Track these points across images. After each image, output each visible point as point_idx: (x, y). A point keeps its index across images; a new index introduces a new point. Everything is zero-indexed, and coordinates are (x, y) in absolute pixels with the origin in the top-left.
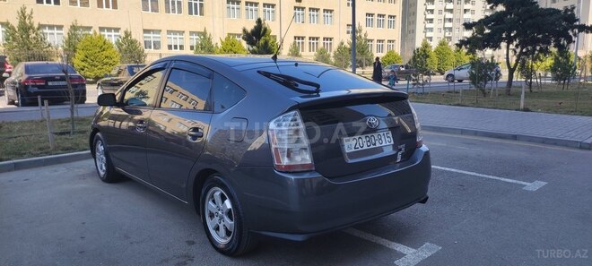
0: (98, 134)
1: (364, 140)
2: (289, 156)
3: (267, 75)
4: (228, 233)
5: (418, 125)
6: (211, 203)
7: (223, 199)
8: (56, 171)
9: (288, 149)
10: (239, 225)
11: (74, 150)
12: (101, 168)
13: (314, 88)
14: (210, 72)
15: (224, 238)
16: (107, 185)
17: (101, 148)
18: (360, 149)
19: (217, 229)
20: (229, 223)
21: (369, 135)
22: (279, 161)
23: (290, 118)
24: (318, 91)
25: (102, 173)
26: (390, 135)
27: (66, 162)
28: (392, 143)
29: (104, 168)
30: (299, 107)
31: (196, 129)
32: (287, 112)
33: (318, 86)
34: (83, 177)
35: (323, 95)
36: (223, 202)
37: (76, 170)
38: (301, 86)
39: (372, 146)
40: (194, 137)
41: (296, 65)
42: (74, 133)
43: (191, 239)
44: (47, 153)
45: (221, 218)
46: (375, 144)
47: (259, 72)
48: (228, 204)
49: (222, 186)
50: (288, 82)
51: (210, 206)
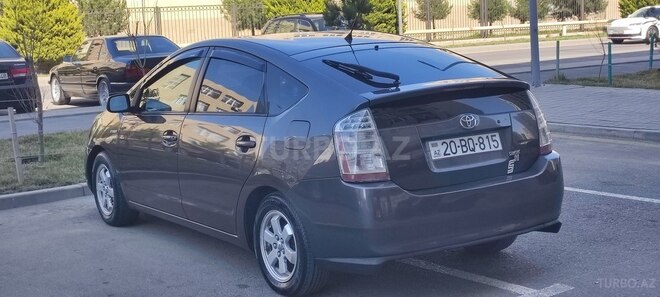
0: (101, 154)
1: (458, 144)
2: (359, 164)
3: (335, 65)
4: (290, 266)
5: (543, 124)
6: (267, 232)
7: (283, 223)
8: (35, 214)
9: (358, 156)
10: (302, 255)
11: (53, 184)
12: (106, 206)
13: (392, 81)
14: (262, 63)
15: (284, 275)
16: (115, 229)
17: (105, 175)
18: (452, 155)
19: (276, 265)
20: (291, 254)
21: (466, 138)
22: (346, 169)
23: (360, 119)
24: (397, 85)
25: (107, 213)
26: (497, 138)
27: (48, 202)
28: (500, 148)
29: (110, 205)
30: (371, 105)
31: (246, 138)
32: (355, 111)
33: (396, 78)
34: (78, 220)
35: (404, 89)
36: (282, 228)
37: (65, 212)
38: (376, 79)
39: (469, 152)
40: (244, 148)
41: (377, 48)
42: (44, 160)
43: (242, 283)
44: (15, 189)
45: (281, 249)
46: (474, 150)
47: (324, 61)
48: (289, 230)
49: (281, 207)
50: (361, 74)
51: (266, 236)
